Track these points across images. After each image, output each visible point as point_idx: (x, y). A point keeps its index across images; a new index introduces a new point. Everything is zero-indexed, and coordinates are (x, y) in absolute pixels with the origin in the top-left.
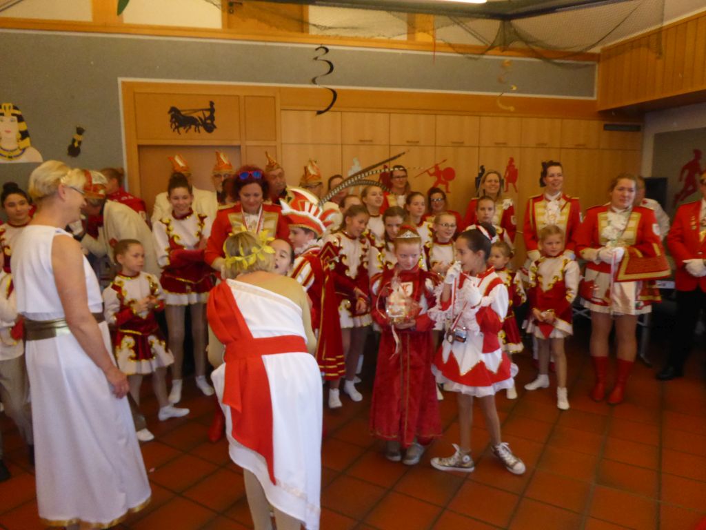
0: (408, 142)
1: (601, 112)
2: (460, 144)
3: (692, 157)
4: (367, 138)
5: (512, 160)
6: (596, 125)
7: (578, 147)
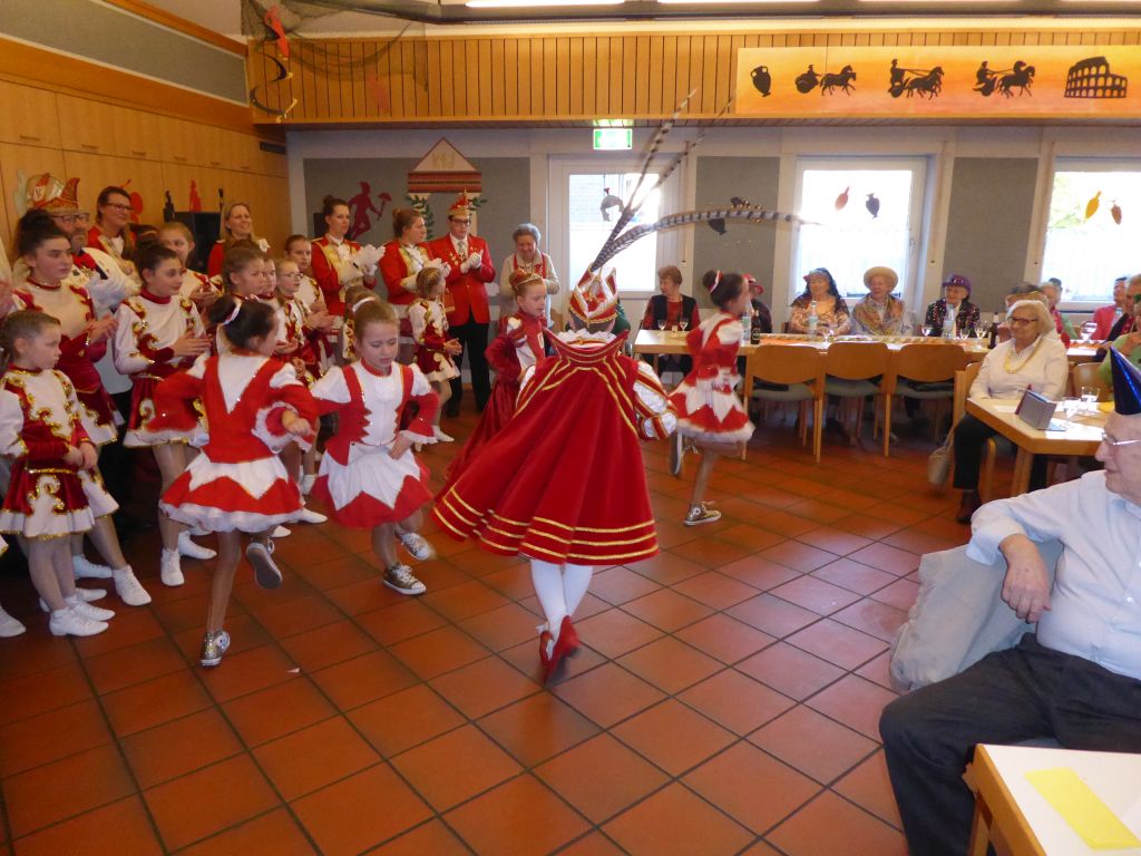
0: (83, 146)
1: (257, 126)
2: (141, 156)
3: (359, 191)
4: (31, 133)
5: (193, 186)
6: (252, 142)
7: (246, 170)
